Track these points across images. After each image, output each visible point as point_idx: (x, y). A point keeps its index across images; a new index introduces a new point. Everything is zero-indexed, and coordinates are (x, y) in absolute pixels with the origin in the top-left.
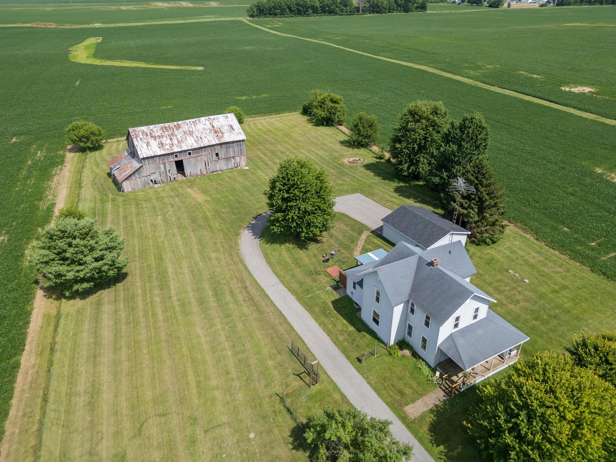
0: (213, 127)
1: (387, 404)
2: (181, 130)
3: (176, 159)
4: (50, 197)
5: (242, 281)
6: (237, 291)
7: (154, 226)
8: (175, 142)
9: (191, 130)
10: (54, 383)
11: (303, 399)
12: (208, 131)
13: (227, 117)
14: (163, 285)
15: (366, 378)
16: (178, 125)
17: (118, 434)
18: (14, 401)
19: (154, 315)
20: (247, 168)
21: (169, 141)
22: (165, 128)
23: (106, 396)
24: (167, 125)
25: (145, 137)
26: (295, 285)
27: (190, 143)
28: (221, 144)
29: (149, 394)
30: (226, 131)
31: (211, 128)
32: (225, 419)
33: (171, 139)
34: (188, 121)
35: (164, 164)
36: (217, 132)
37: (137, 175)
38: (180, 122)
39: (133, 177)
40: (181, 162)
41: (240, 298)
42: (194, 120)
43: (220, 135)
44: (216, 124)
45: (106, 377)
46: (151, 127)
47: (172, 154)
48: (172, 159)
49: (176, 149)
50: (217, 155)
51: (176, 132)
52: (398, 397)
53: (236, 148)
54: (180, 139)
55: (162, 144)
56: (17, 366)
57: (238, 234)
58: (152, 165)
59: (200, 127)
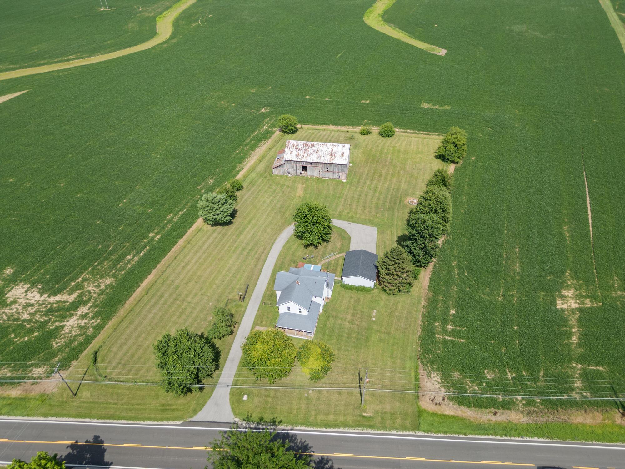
0: (332, 151)
1: (254, 322)
2: (313, 148)
3: (303, 165)
4: (245, 163)
5: (265, 249)
6: (258, 253)
7: (264, 202)
8: (306, 155)
9: (318, 149)
10: (181, 255)
11: (234, 303)
12: (327, 153)
13: (344, 146)
14: (238, 236)
15: (258, 311)
16: (314, 144)
17: (182, 280)
18: (169, 254)
19: (225, 247)
20: (344, 181)
21: (303, 154)
22: (306, 144)
23: (189, 267)
24: (307, 142)
25: (292, 147)
26: (280, 262)
27: (314, 158)
28: (331, 164)
29: (199, 274)
30: (338, 156)
31: (331, 151)
32: (209, 294)
33: (305, 152)
34: (320, 143)
35: (296, 166)
36: (332, 155)
37: (281, 167)
38: (315, 143)
39: (279, 168)
40: (306, 167)
41: (256, 256)
42: (324, 143)
43: (333, 157)
44: (335, 150)
45: (194, 261)
46: (299, 142)
47: (302, 162)
48: (301, 164)
49: (304, 160)
50: (327, 168)
51: (310, 148)
52: (259, 322)
53: (340, 168)
54: (309, 154)
55: (299, 154)
56: (177, 242)
57: (290, 224)
58: (289, 165)
59: (325, 149)
